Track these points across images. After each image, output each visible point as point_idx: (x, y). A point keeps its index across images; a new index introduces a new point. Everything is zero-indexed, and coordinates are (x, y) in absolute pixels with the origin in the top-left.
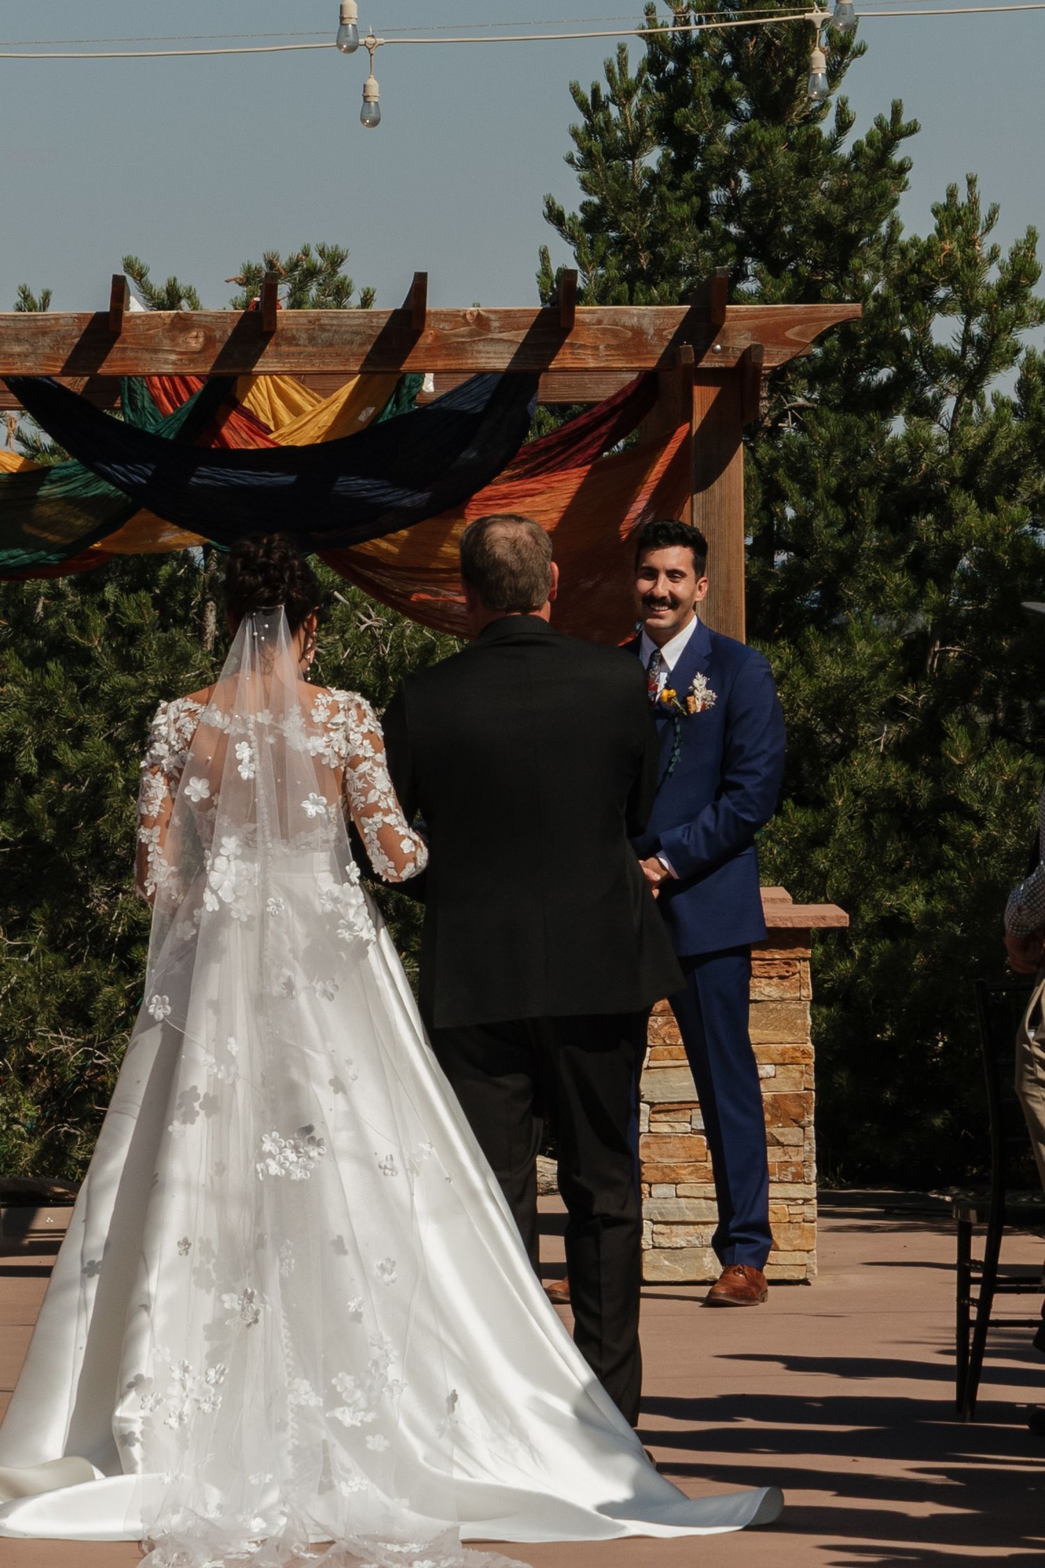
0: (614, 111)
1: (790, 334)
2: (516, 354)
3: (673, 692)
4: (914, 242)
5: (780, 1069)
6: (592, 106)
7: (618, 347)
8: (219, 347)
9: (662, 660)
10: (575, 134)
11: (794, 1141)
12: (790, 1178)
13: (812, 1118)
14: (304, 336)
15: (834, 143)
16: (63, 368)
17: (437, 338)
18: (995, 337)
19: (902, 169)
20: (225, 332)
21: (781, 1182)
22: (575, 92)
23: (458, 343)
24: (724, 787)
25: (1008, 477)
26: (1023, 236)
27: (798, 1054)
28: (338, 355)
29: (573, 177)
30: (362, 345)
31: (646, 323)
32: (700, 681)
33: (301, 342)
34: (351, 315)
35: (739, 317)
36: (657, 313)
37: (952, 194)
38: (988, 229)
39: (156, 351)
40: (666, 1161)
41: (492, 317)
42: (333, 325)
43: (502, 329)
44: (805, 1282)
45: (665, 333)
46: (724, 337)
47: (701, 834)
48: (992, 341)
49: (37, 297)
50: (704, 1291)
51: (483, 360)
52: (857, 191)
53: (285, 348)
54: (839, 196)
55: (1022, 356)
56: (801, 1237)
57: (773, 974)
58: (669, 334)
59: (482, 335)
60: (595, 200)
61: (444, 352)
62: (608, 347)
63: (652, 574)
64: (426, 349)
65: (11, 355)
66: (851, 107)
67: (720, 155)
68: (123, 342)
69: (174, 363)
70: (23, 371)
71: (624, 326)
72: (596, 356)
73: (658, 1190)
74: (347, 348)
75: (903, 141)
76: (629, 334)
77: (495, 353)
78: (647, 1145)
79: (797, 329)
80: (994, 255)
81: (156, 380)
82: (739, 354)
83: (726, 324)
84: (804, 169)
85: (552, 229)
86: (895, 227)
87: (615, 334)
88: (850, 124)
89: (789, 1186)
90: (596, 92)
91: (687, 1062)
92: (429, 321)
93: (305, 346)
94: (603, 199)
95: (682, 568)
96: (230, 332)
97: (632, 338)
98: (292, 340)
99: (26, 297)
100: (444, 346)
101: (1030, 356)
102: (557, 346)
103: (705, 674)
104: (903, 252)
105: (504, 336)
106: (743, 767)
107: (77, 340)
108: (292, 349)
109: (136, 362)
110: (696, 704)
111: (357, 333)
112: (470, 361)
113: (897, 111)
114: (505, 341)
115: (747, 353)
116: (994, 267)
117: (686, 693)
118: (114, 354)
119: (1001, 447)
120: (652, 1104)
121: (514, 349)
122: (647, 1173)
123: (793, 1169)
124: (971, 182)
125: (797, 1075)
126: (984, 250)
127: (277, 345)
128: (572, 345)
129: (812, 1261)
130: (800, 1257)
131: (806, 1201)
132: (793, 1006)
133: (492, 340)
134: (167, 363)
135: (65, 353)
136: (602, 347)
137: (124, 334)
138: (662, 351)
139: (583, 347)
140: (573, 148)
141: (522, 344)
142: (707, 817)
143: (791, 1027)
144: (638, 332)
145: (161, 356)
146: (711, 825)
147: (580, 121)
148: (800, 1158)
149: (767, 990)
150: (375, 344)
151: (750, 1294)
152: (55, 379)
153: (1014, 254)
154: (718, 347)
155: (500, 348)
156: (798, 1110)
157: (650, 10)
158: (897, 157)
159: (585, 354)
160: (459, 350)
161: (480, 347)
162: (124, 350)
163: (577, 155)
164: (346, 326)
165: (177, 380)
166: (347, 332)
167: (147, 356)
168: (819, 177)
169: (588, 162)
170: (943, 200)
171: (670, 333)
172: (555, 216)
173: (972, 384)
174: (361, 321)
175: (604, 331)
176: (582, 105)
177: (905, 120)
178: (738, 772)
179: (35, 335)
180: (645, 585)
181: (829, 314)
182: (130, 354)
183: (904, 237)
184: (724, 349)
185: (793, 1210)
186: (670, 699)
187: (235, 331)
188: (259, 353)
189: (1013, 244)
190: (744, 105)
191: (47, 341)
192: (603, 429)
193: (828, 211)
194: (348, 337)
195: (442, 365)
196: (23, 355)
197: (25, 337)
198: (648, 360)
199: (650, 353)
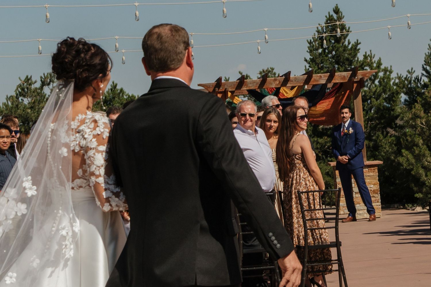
0: (314, 43)
1: (367, 75)
2: (326, 81)
3: (347, 131)
4: (361, 60)
5: (374, 186)
6: (310, 43)
7: (341, 79)
8: (281, 83)
9: (345, 126)
10: (308, 47)
11: (377, 196)
12: (377, 202)
13: (379, 193)
14: (294, 80)
15: (348, 46)
16: (258, 88)
17: (314, 79)
18: (377, 74)
19: (359, 49)
21: (375, 203)
22: (308, 41)
24: (356, 144)
25: (379, 95)
26: (379, 59)
27: (377, 183)
28: (299, 83)
29: (309, 54)
30: (303, 81)
31: (345, 75)
32: (351, 129)
35: (359, 73)
36: (347, 73)
37: (366, 53)
38: (373, 58)
39: (271, 84)
40: (358, 201)
41: (322, 75)
42: (298, 78)
43: (324, 77)
44: (380, 217)
46: (357, 76)
47: (353, 152)
48: (376, 75)
49: (227, 78)
50: (368, 220)
51: (321, 82)
52: (353, 53)
53: (291, 82)
54: (350, 54)
55: (379, 77)
56: (379, 211)
57: (372, 171)
58: (349, 76)
59: (321, 78)
60: (312, 57)
62: (340, 79)
63: (343, 113)
64: (313, 81)
65: (250, 86)
66: (350, 40)
67: (331, 49)
69: (275, 86)
70: (252, 89)
72: (338, 80)
73: (357, 205)
75: (359, 45)
76: (343, 77)
78: (355, 199)
79: (368, 74)
80: (375, 62)
81: (268, 89)
82: (360, 79)
83: (358, 74)
84: (344, 50)
85: (305, 62)
86: (358, 58)
87: (341, 77)
88: (350, 43)
89: (377, 203)
90: (311, 41)
91: (357, 186)
92: (313, 77)
93: (294, 82)
94: (313, 57)
95: (347, 112)
96: (283, 81)
98: (292, 81)
99: (226, 78)
100: (315, 80)
101: (381, 77)
102: (332, 79)
103: (351, 127)
104: (360, 62)
105: (324, 78)
106: (359, 141)
107: (260, 83)
110: (350, 132)
111: (302, 79)
113: (357, 41)
115: (361, 79)
116: (375, 63)
117: (349, 131)
118: (265, 85)
119: (378, 91)
120: (355, 192)
121: (326, 80)
122: (355, 203)
123: (377, 201)
124: (371, 51)
125: (376, 186)
126: (373, 61)
127: (290, 82)
128: (334, 79)
129: (381, 214)
130: (379, 214)
131: (379, 205)
132: (375, 176)
134: (274, 86)
135: (258, 85)
137: (267, 82)
138: (348, 79)
139: (336, 79)
140: (307, 49)
141: (327, 79)
142: (354, 149)
143: (375, 179)
144: (344, 76)
145: (273, 85)
146: (355, 150)
147: (309, 45)
148: (378, 199)
149: (371, 174)
150: (305, 81)
151: (374, 219)
152: (256, 90)
153: (377, 62)
154: (356, 78)
155: (324, 80)
156: (377, 192)
157: (317, 28)
158: (358, 48)
160: (318, 81)
161: (321, 80)
162: (267, 84)
163: (309, 51)
164: (300, 78)
165: (272, 89)
167: (270, 85)
168: (347, 51)
169: (311, 52)
170: (365, 54)
172: (306, 60)
173: (373, 82)
174: (302, 77)
175: (339, 77)
176: (309, 43)
177: (359, 42)
178: (358, 142)
179: (253, 83)
180: (342, 115)
183: (359, 60)
184: (357, 78)
185: (377, 207)
186: (346, 132)
187: (283, 80)
188: (287, 83)
189: (377, 60)
190: (333, 41)
191: (255, 84)
192: (335, 92)
193: (348, 57)
194: (300, 80)
195: (315, 83)
196: (252, 86)
197: (252, 83)
198: (345, 81)
199: (346, 79)
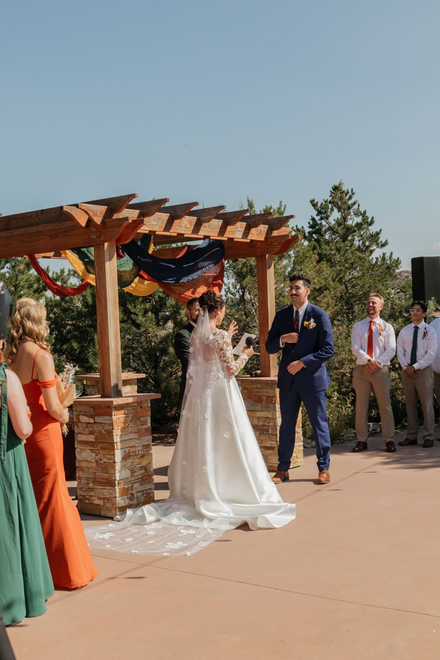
2: (243, 235)
13: (301, 425)
16: (164, 230)
23: (233, 230)
28: (214, 232)
33: (207, 227)
34: (216, 221)
42: (212, 223)
43: (241, 228)
51: (237, 236)
53: (204, 229)
59: (237, 229)
61: (231, 233)
62: (257, 234)
64: (229, 232)
68: (175, 224)
71: (259, 230)
72: (254, 236)
74: (215, 230)
76: (259, 232)
77: (239, 234)
96: (195, 223)
102: (249, 233)
107: (166, 222)
108: (206, 229)
111: (217, 226)
112: (235, 236)
114: (241, 231)
118: (173, 227)
127: (203, 228)
133: (239, 230)
135: (164, 225)
136: (255, 234)
139: (253, 234)
141: (244, 232)
144: (261, 231)
145: (182, 228)
148: (300, 435)
161: (237, 232)
162: (175, 226)
164: (215, 224)
167: (179, 228)
171: (266, 232)
174: (218, 223)
182: (176, 227)
194: (215, 227)
195: (230, 236)
196: (156, 225)
197: (156, 219)
198: (262, 239)
199: (263, 237)
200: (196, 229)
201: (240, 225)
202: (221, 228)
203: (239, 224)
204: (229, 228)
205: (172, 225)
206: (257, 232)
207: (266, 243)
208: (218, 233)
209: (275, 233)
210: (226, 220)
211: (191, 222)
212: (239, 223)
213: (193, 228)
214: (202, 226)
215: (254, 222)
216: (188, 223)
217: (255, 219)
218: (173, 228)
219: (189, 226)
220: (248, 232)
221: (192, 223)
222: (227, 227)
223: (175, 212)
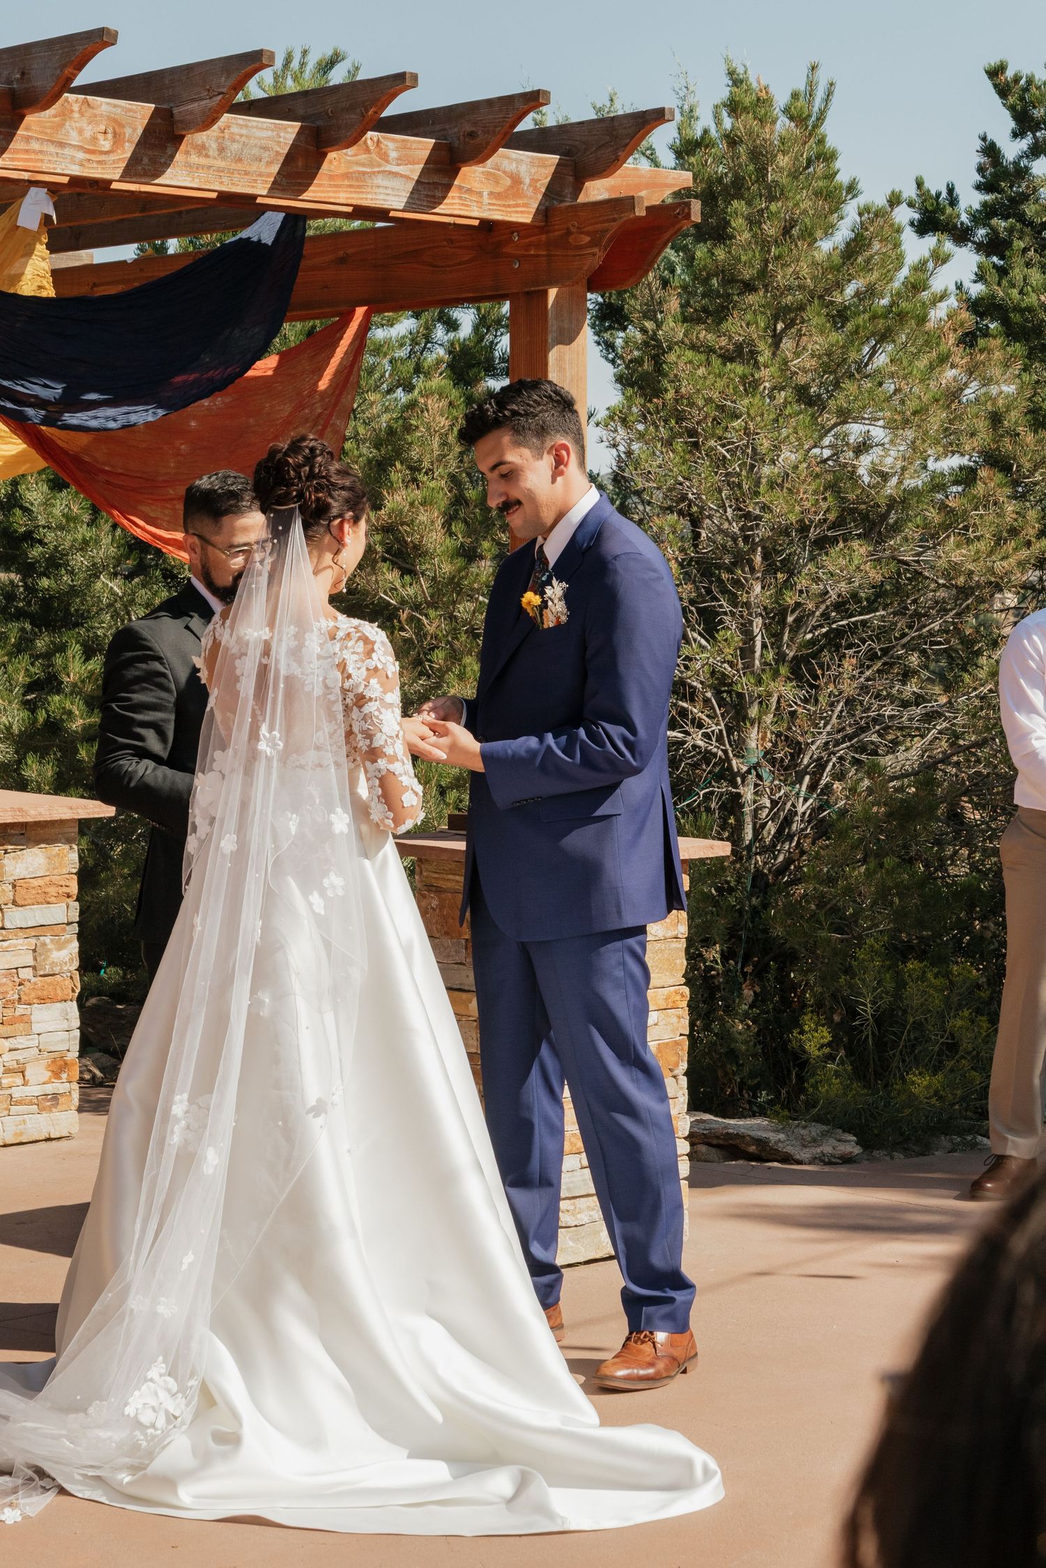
2: (412, 191)
7: (499, 195)
8: (128, 150)
13: (686, 1067)
14: (214, 146)
17: (340, 163)
20: (135, 130)
23: (359, 172)
27: (677, 999)
28: (247, 173)
30: (269, 163)
31: (525, 172)
33: (211, 153)
34: (260, 125)
36: (533, 158)
39: (62, 145)
42: (241, 136)
43: (401, 161)
45: (538, 185)
51: (382, 197)
53: (194, 159)
58: (541, 188)
59: (380, 166)
61: (346, 182)
62: (491, 194)
64: (331, 177)
68: (27, 129)
69: (80, 164)
71: (504, 172)
72: (479, 204)
74: (254, 168)
76: (508, 182)
77: (393, 189)
87: (498, 180)
93: (215, 158)
96: (140, 131)
97: (511, 187)
98: (201, 150)
100: (344, 174)
102: (448, 187)
105: (401, 170)
108: (203, 161)
109: (41, 157)
111: (265, 148)
112: (369, 196)
114: (402, 176)
121: (410, 186)
125: (672, 1021)
127: (187, 153)
132: (672, 947)
133: (390, 173)
134: (74, 162)
136: (485, 194)
138: (535, 203)
139: (469, 191)
141: (418, 182)
144: (516, 180)
145: (67, 151)
150: (284, 164)
155: (396, 183)
159: (471, 200)
160: (359, 181)
161: (379, 180)
162: (28, 139)
164: (255, 138)
166: (255, 146)
167: (51, 149)
171: (542, 185)
174: (269, 133)
175: (488, 175)
181: (669, 181)
182: (35, 146)
187: (147, 131)
188: (167, 162)
194: (255, 151)
198: (523, 214)
199: (525, 205)
200: (146, 160)
201: (397, 149)
202: (289, 159)
203: (391, 145)
204: (336, 161)
205: (14, 134)
206: (497, 183)
207: (544, 237)
208: (274, 183)
209: (597, 190)
210: (319, 123)
211: (122, 126)
212: (394, 140)
213: (128, 155)
214: (183, 147)
215: (472, 135)
216: (103, 128)
217: (475, 124)
218: (17, 151)
219: (106, 145)
220: (445, 181)
221: (128, 131)
222: (325, 155)
223: (23, 74)
